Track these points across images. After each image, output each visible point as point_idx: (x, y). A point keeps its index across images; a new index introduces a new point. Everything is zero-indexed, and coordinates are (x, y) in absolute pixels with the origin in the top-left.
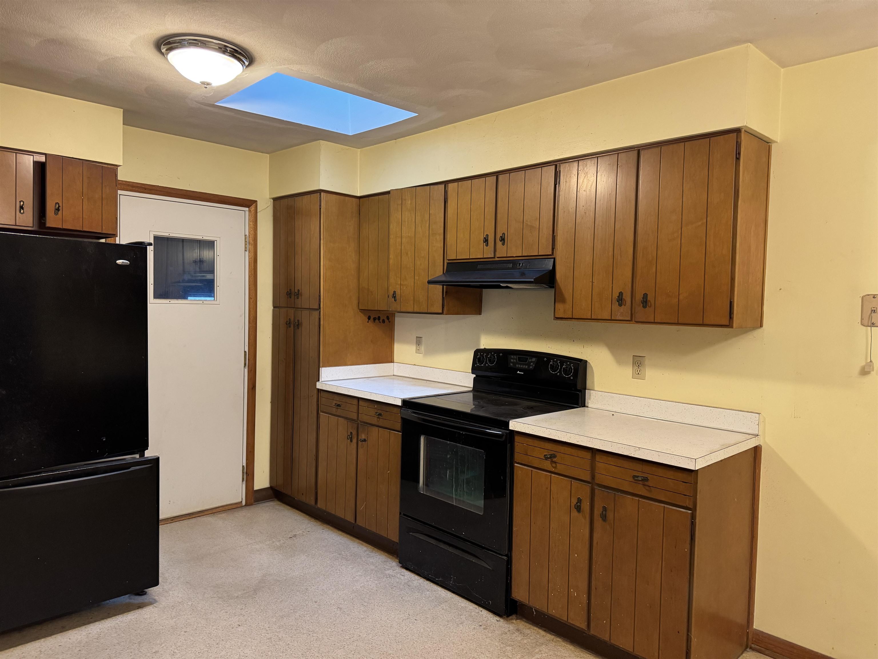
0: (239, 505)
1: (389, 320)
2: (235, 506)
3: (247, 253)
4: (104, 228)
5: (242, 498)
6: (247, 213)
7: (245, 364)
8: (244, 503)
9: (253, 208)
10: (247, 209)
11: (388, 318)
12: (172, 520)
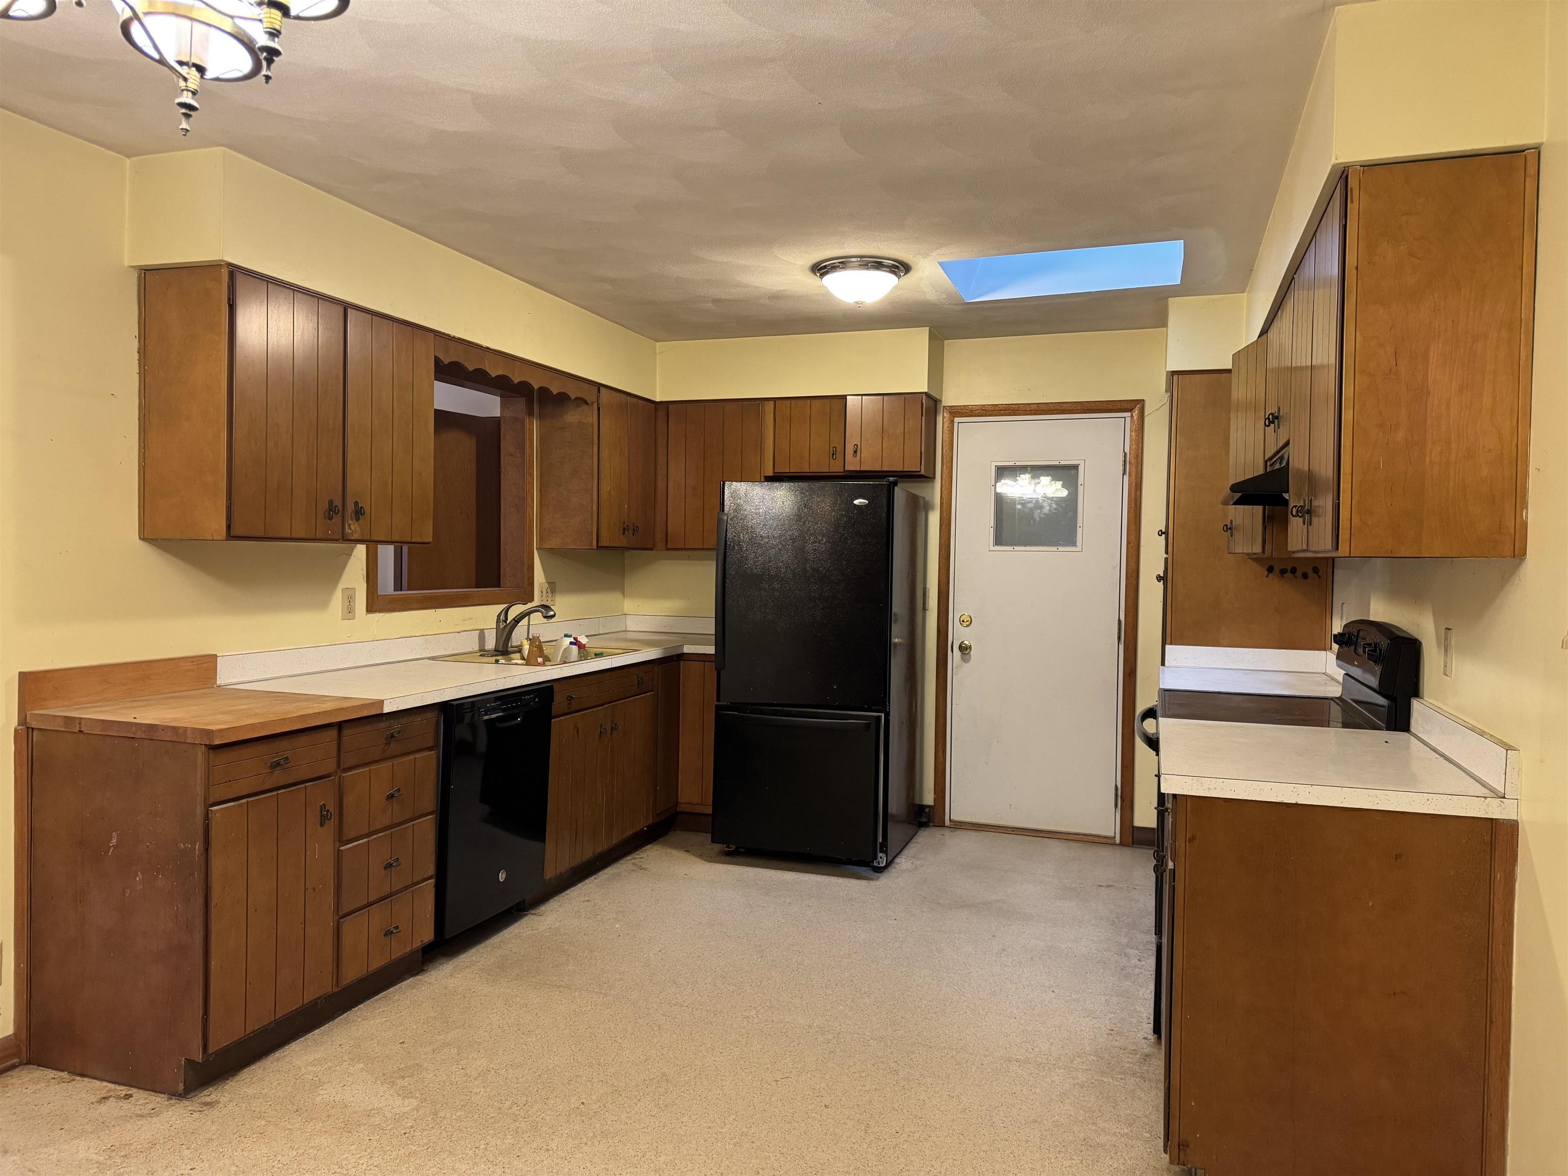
0: (1109, 841)
1: (1319, 574)
2: (1104, 840)
3: (1126, 478)
4: (905, 465)
5: (1115, 833)
6: (1128, 420)
7: (1119, 638)
8: (1118, 840)
9: (1136, 413)
10: (1129, 414)
11: (1316, 570)
12: (1013, 831)
